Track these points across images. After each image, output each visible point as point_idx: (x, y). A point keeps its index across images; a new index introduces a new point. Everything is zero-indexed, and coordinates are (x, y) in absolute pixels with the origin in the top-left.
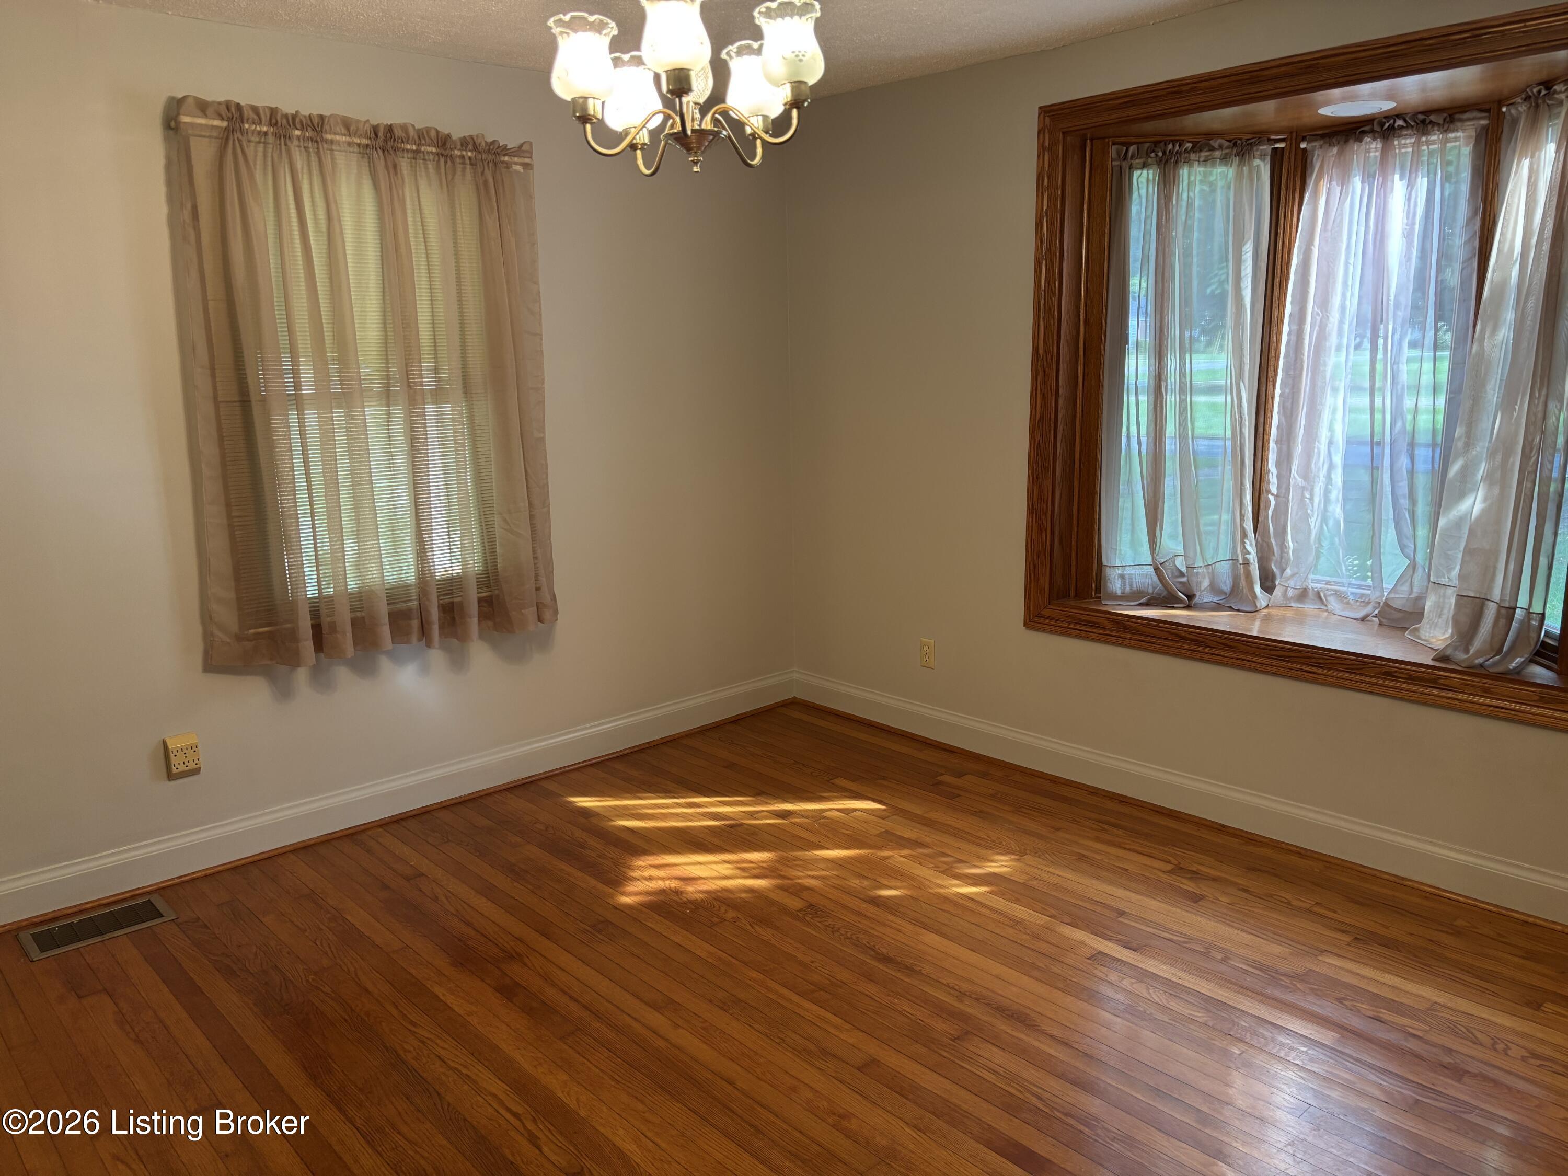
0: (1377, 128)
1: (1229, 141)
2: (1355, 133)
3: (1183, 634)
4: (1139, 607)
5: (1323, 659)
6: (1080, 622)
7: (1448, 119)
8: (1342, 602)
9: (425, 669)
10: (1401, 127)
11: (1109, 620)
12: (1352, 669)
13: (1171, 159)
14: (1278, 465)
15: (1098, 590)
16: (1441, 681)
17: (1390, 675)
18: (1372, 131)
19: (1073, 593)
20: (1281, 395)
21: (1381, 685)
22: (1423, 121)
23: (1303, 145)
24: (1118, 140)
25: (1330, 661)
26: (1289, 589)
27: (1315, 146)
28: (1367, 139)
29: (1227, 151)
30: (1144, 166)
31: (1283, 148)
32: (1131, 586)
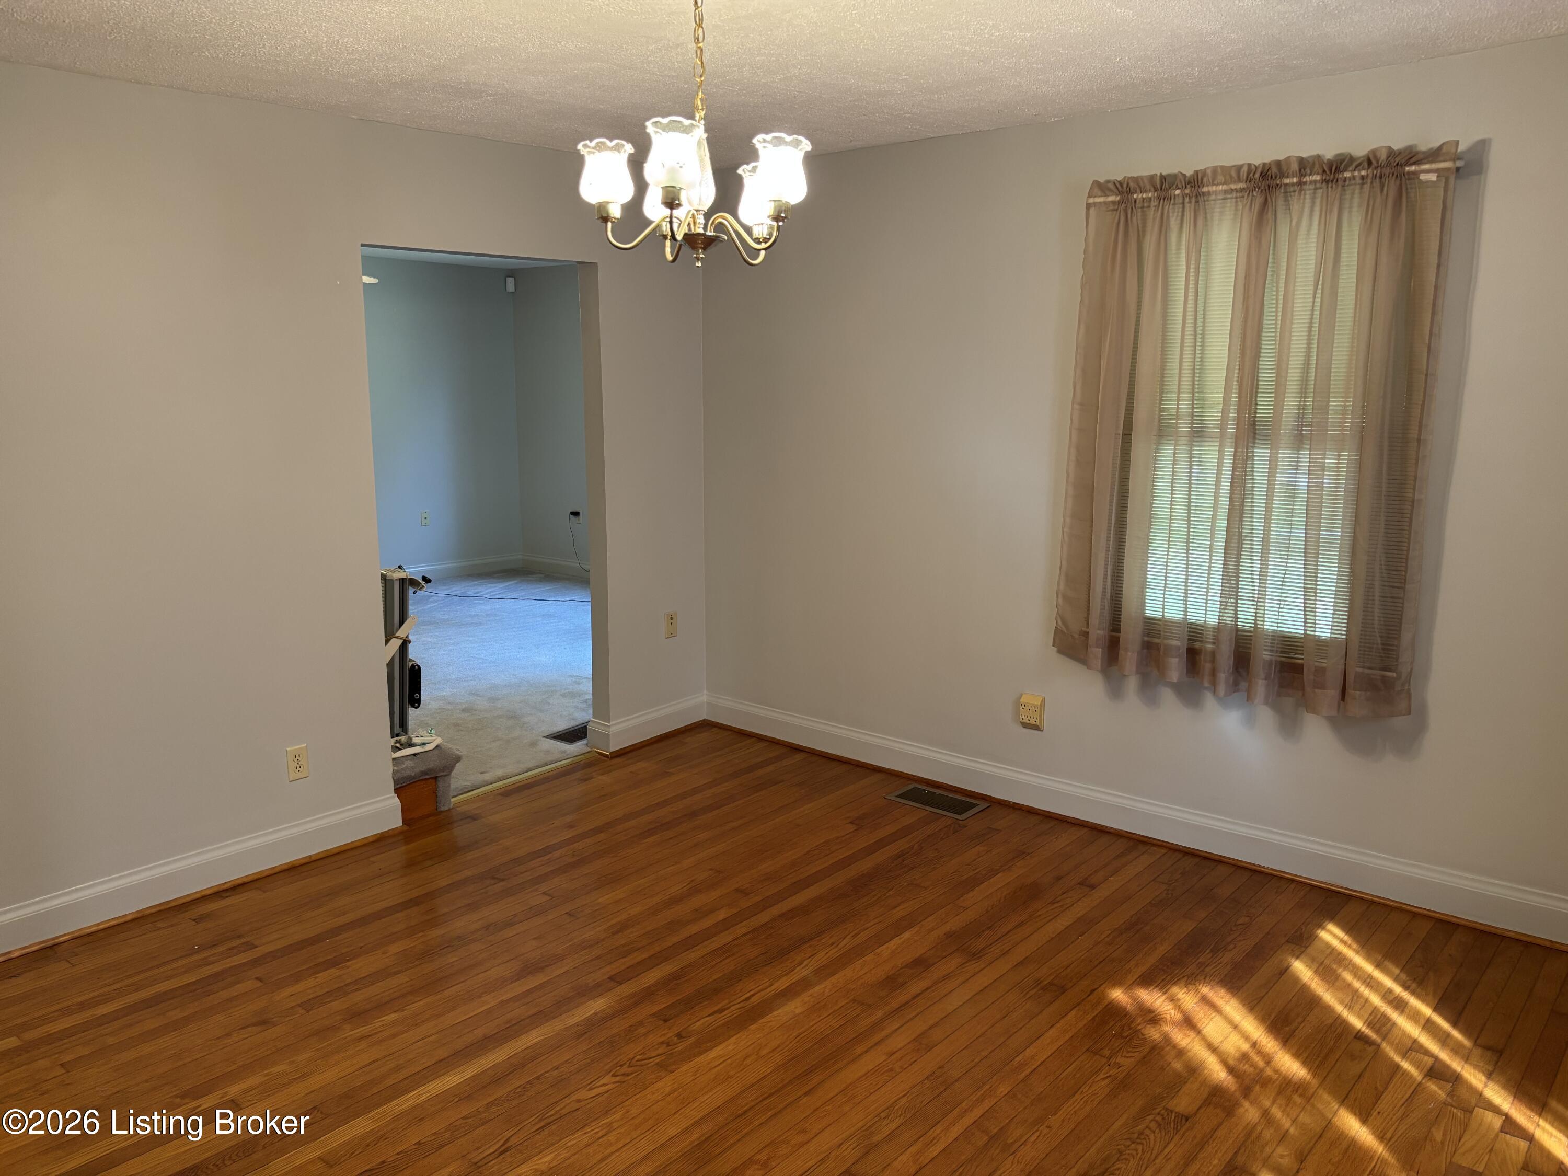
9: (1250, 721)
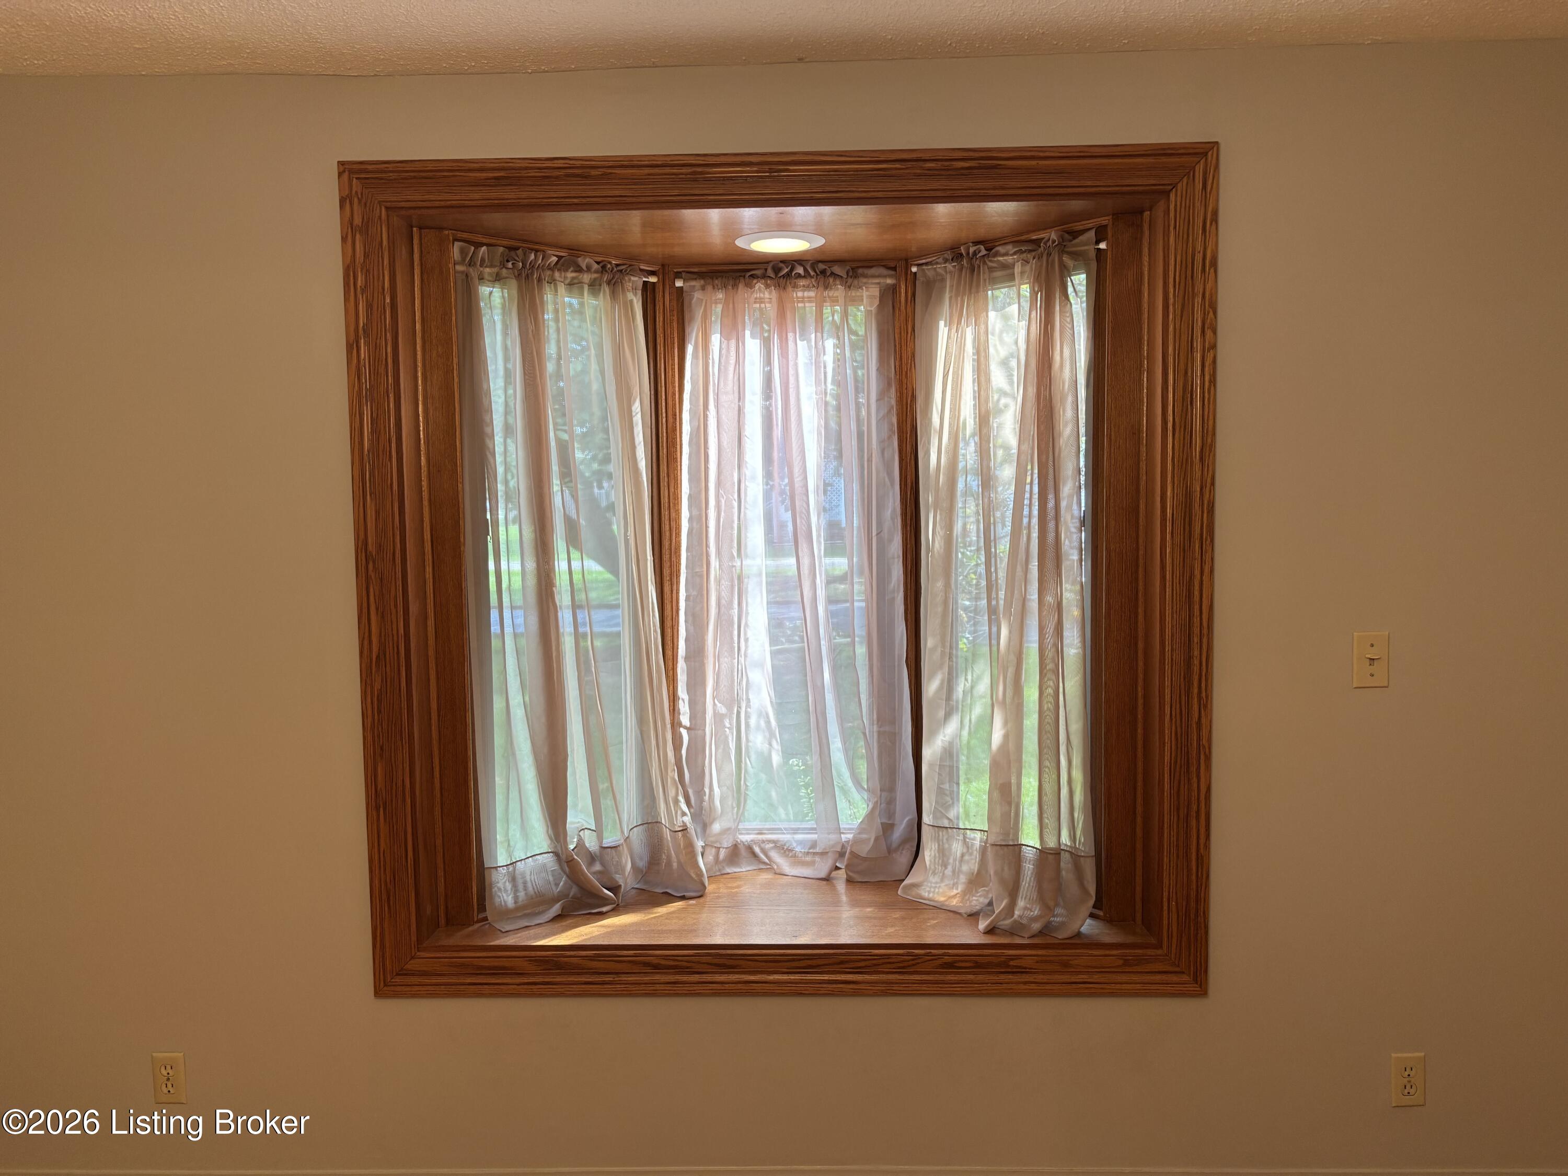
0: (770, 273)
1: (598, 263)
2: (744, 277)
3: (655, 961)
4: (557, 925)
5: (864, 960)
6: (480, 970)
7: (851, 274)
8: (787, 856)
10: (799, 276)
11: (532, 960)
12: (903, 967)
13: (532, 274)
14: (690, 688)
15: (482, 907)
16: (1012, 963)
17: (950, 966)
18: (764, 276)
19: (442, 921)
20: (687, 599)
21: (943, 982)
22: (823, 272)
23: (679, 283)
24: (460, 235)
25: (874, 962)
26: (721, 849)
27: (694, 286)
28: (759, 285)
29: (596, 275)
30: (497, 279)
31: (654, 283)
32: (525, 888)
